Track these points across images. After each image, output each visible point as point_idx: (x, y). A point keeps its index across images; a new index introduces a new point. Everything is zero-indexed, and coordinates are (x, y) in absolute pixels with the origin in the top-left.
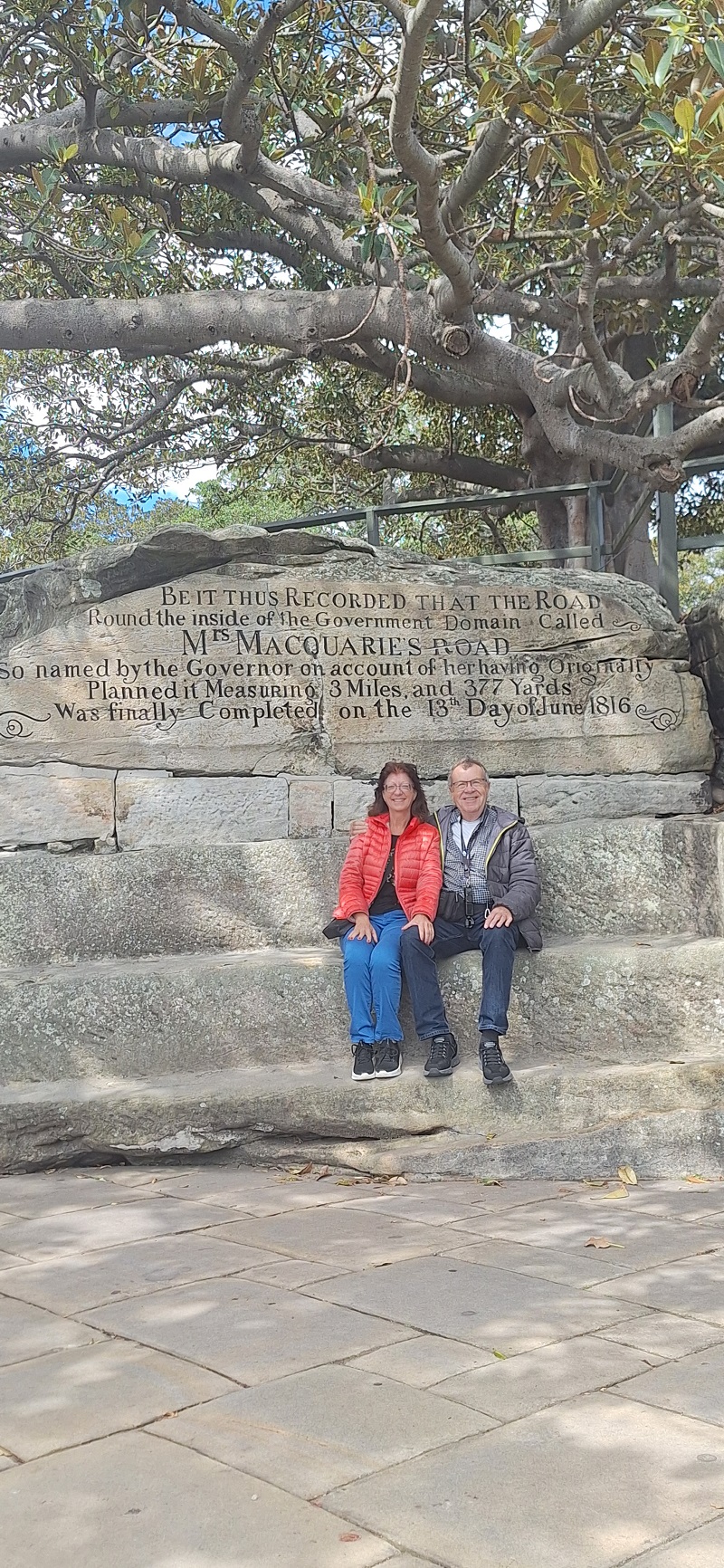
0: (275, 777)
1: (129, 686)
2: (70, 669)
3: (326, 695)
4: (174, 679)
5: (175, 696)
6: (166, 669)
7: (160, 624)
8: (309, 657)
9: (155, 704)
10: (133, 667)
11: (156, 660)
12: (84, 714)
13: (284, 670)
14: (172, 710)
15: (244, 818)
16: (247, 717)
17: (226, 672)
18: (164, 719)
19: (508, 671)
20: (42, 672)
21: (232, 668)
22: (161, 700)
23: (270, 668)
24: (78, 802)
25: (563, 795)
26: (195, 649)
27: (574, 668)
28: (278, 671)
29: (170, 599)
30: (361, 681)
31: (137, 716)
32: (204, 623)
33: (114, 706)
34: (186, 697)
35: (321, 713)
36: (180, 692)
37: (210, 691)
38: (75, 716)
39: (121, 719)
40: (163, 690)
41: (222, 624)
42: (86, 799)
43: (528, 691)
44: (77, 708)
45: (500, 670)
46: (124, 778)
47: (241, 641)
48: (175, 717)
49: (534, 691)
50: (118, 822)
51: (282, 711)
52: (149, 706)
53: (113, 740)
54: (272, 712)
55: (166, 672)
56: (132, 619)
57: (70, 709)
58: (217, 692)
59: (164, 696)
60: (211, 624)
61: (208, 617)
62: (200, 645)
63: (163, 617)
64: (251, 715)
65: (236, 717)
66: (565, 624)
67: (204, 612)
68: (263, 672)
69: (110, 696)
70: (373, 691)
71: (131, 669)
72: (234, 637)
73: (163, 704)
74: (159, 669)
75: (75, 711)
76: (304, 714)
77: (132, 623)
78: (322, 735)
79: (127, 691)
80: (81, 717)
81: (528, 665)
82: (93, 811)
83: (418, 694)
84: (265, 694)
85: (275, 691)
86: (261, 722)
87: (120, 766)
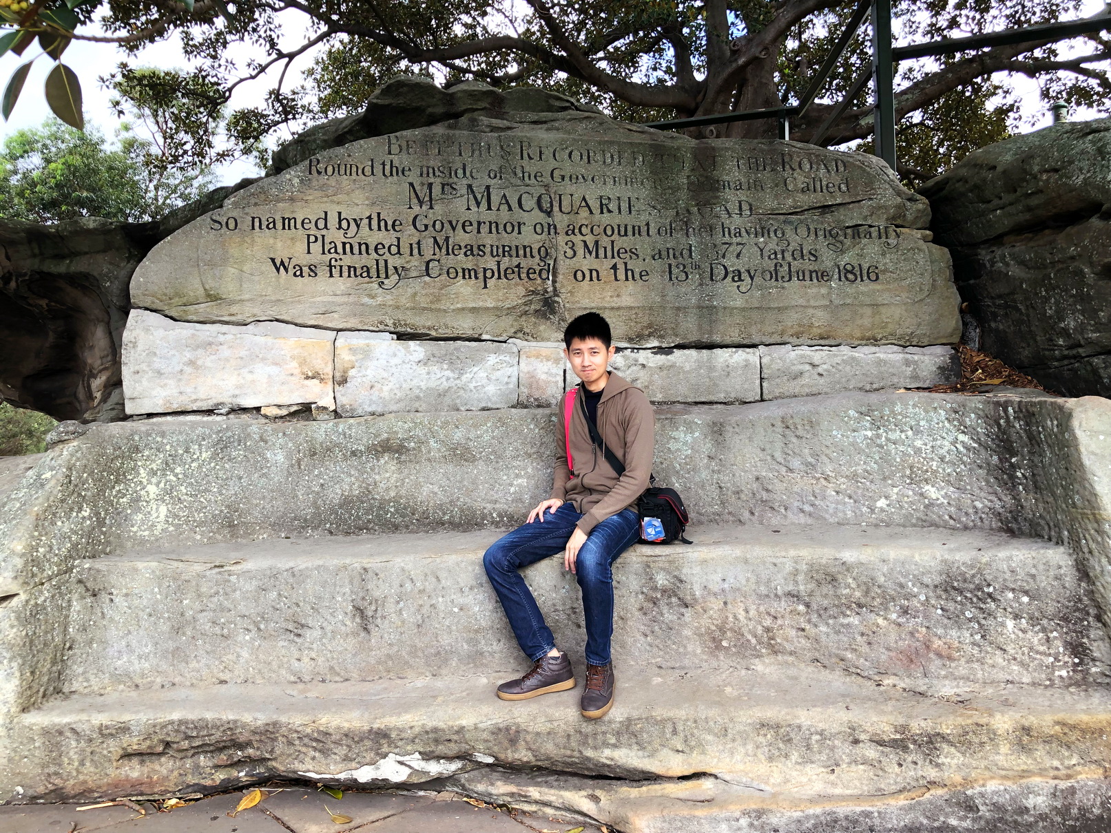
0: (505, 342)
1: (350, 240)
2: (287, 221)
3: (561, 257)
4: (398, 235)
5: (399, 253)
6: (390, 223)
7: (384, 174)
8: (542, 215)
9: (377, 261)
10: (355, 220)
11: (379, 214)
12: (301, 270)
13: (516, 228)
14: (396, 268)
15: (472, 386)
16: (476, 278)
17: (454, 229)
18: (387, 277)
19: (752, 235)
20: (257, 224)
21: (460, 226)
22: (384, 257)
23: (501, 227)
24: (295, 364)
25: (808, 367)
26: (421, 203)
27: (821, 233)
28: (509, 229)
29: (395, 149)
30: (597, 243)
31: (358, 273)
32: (431, 175)
33: (333, 261)
34: (411, 254)
35: (554, 275)
36: (405, 249)
37: (437, 250)
38: (291, 271)
39: (341, 276)
40: (387, 246)
41: (451, 177)
42: (303, 362)
43: (773, 256)
44: (294, 262)
45: (744, 233)
46: (343, 339)
47: (471, 196)
48: (399, 275)
49: (779, 256)
50: (336, 386)
51: (513, 272)
52: (371, 264)
53: (331, 299)
54: (502, 273)
55: (389, 227)
56: (354, 169)
57: (286, 264)
58: (444, 250)
59: (387, 254)
60: (439, 176)
61: (436, 169)
62: (427, 199)
63: (388, 168)
64: (481, 275)
65: (464, 278)
66: (812, 188)
67: (432, 163)
68: (494, 229)
69: (329, 252)
70: (609, 254)
71: (352, 224)
72: (464, 191)
74: (382, 224)
75: (291, 267)
76: (536, 276)
77: (354, 174)
78: (556, 299)
79: (348, 246)
80: (298, 273)
81: (772, 229)
82: (310, 374)
83: (657, 257)
84: (495, 253)
85: (506, 251)
86: (491, 283)
87: (340, 327)
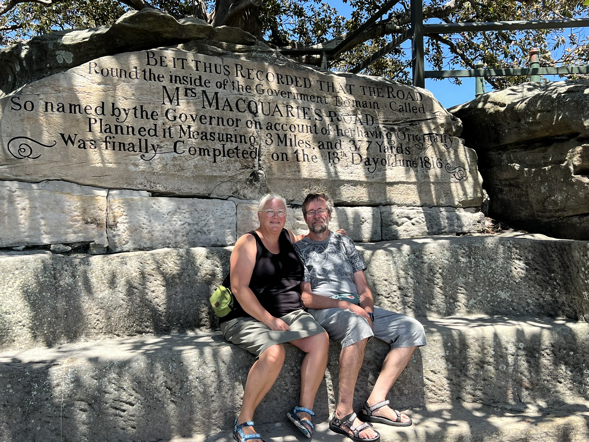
0: (226, 200)
1: (120, 124)
2: (73, 107)
3: (263, 144)
4: (155, 122)
5: (155, 135)
6: (149, 114)
7: (145, 79)
8: (251, 115)
9: (140, 140)
10: (125, 110)
11: (142, 107)
12: (84, 143)
13: (235, 123)
14: (153, 146)
15: (205, 229)
16: (209, 155)
17: (194, 120)
18: (147, 152)
19: (374, 137)
20: (49, 108)
21: (198, 118)
22: (145, 137)
23: (225, 121)
24: (78, 213)
25: (406, 219)
26: (171, 101)
27: (411, 137)
28: (231, 123)
29: (152, 61)
30: (285, 135)
31: (126, 148)
32: (178, 82)
33: (108, 138)
34: (164, 137)
35: (260, 156)
36: (160, 133)
37: (182, 134)
38: (76, 144)
39: (114, 149)
40: (147, 130)
41: (191, 84)
42: (84, 212)
43: (387, 151)
44: (79, 137)
46: (113, 195)
47: (205, 99)
48: (155, 151)
49: (391, 151)
50: (109, 229)
51: (233, 153)
52: (136, 142)
53: (106, 166)
54: (226, 153)
55: (149, 116)
56: (123, 73)
57: (73, 139)
58: (187, 135)
59: (147, 134)
60: (184, 83)
61: (181, 78)
62: (175, 98)
63: (148, 74)
64: (211, 153)
65: (200, 154)
66: (404, 109)
67: (178, 74)
68: (220, 123)
69: (105, 131)
70: (293, 143)
71: (123, 112)
72: (199, 95)
73: (146, 140)
74: (144, 113)
75: (76, 141)
76: (248, 156)
77: (123, 76)
78: (260, 172)
79: (119, 128)
80: (82, 146)
81: (385, 133)
82: (89, 220)
83: (321, 147)
84: (221, 139)
85: (229, 138)
86: (218, 159)
87: (112, 186)
